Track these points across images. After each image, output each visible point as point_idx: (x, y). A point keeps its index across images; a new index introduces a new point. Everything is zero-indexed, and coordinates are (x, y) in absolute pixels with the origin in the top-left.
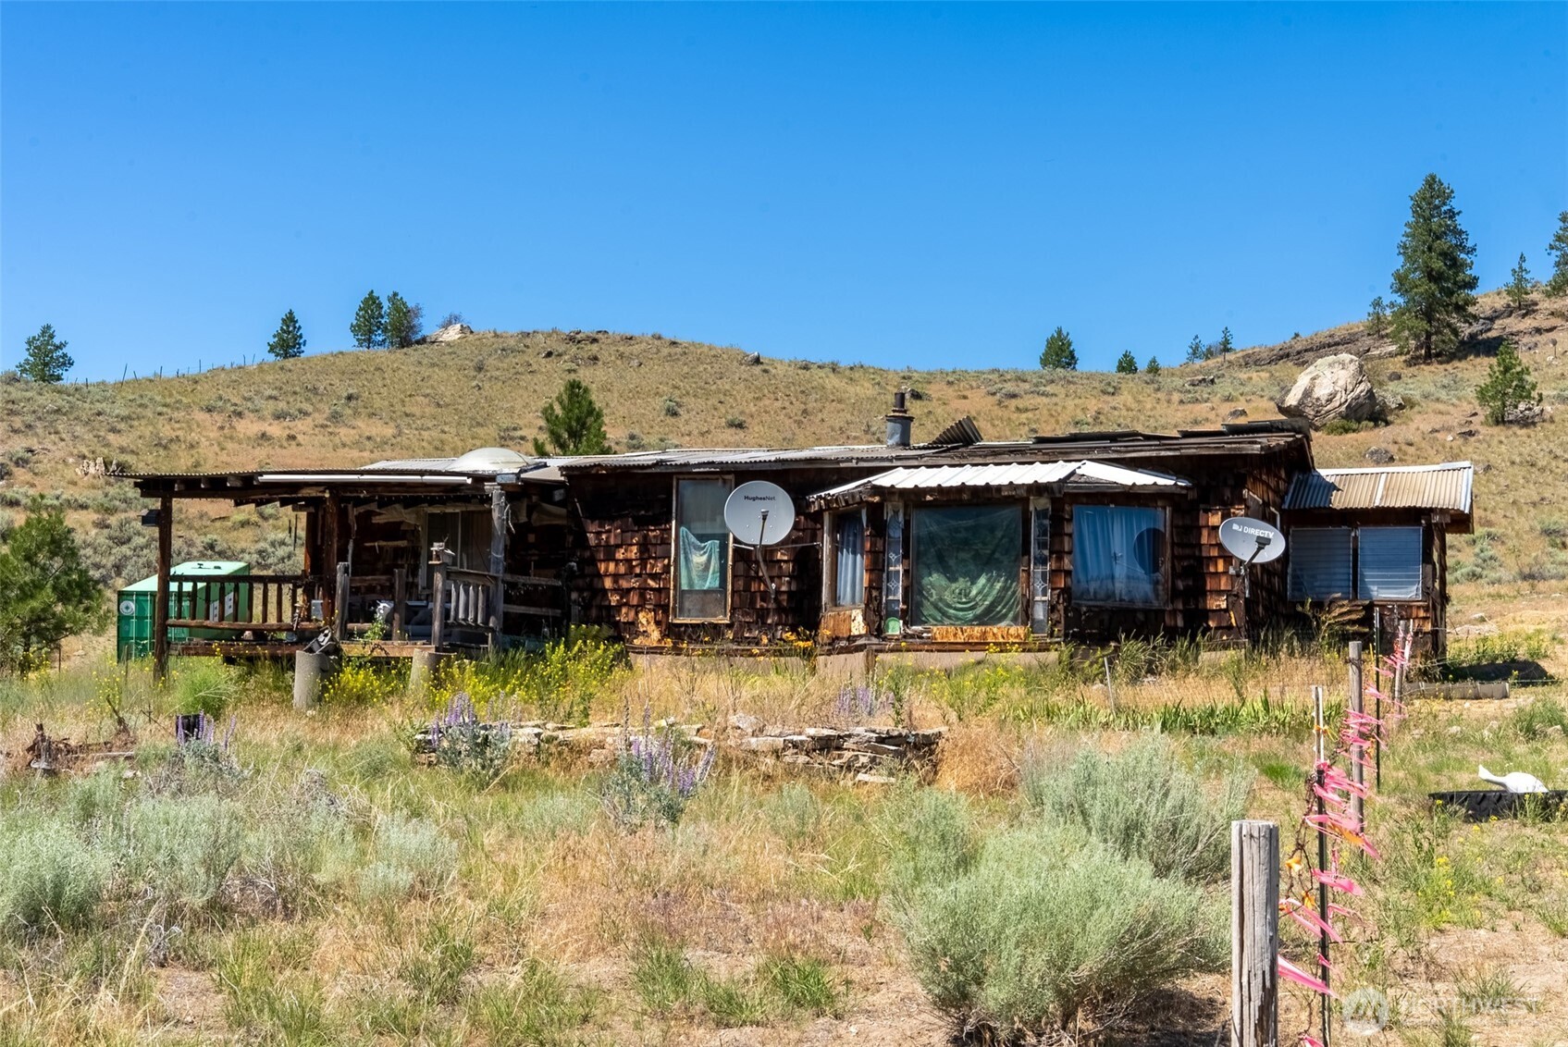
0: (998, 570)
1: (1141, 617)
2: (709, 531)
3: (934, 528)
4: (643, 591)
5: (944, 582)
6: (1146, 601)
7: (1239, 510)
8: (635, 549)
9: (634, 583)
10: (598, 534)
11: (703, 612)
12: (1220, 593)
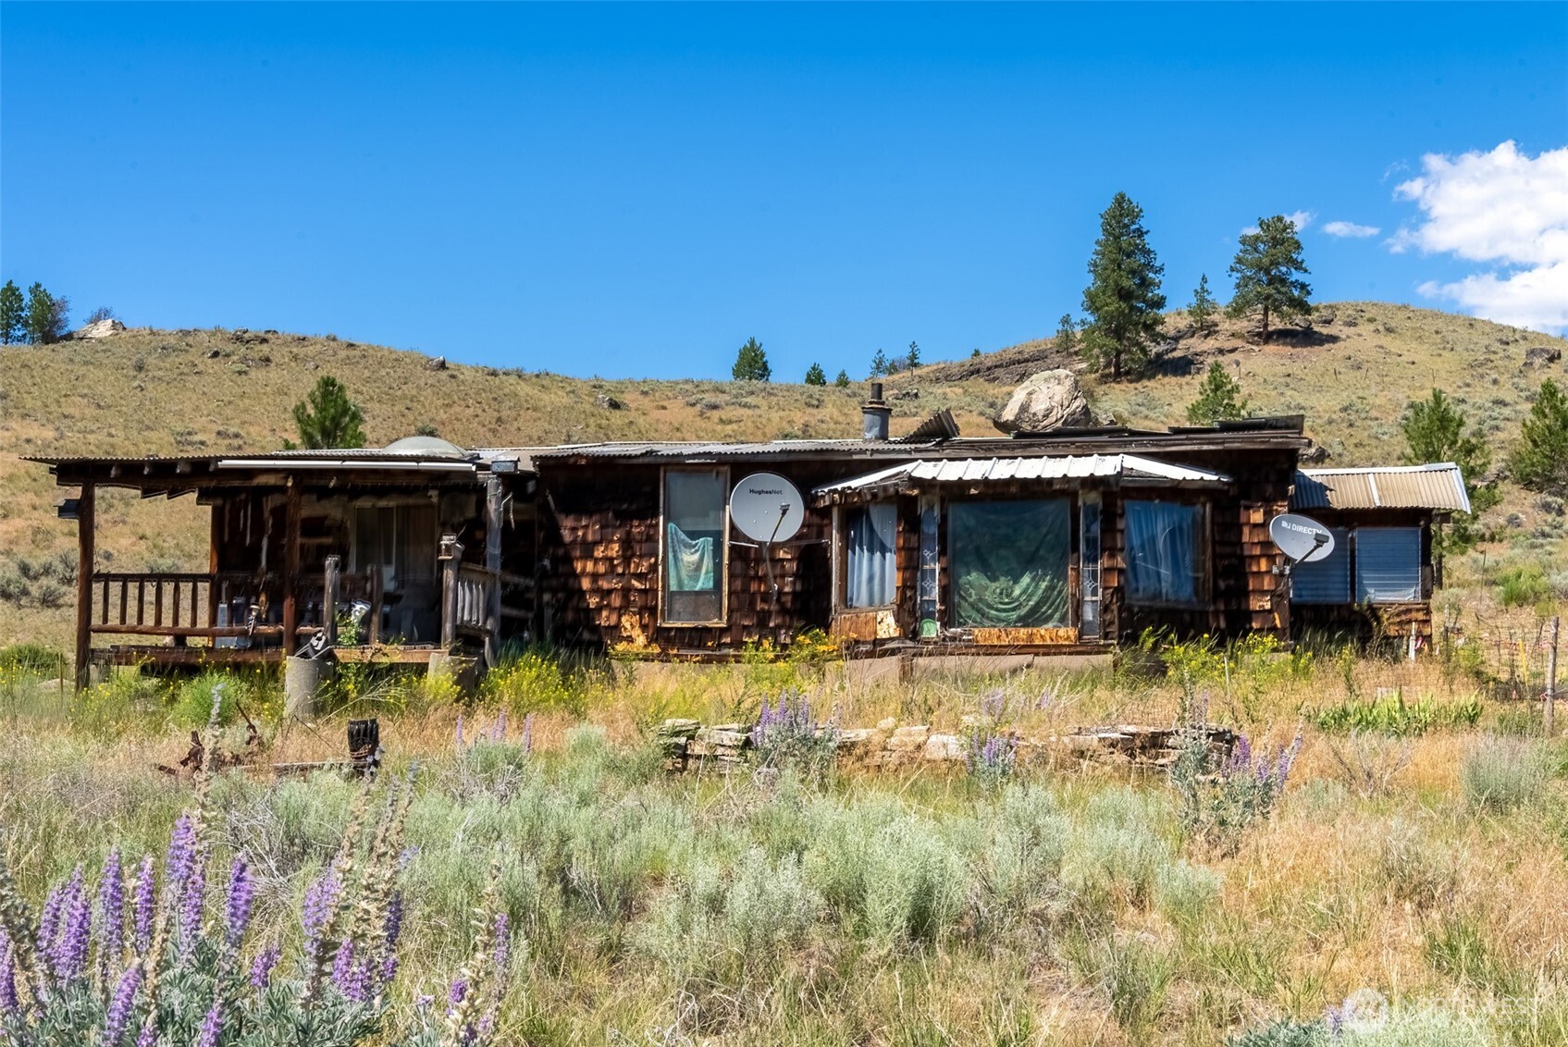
0: (1044, 568)
1: (1187, 617)
2: (701, 528)
3: (971, 522)
4: (626, 591)
5: (985, 581)
6: (1189, 602)
7: (1282, 507)
8: (616, 547)
9: (615, 584)
10: (574, 529)
11: (695, 615)
12: (1264, 593)
